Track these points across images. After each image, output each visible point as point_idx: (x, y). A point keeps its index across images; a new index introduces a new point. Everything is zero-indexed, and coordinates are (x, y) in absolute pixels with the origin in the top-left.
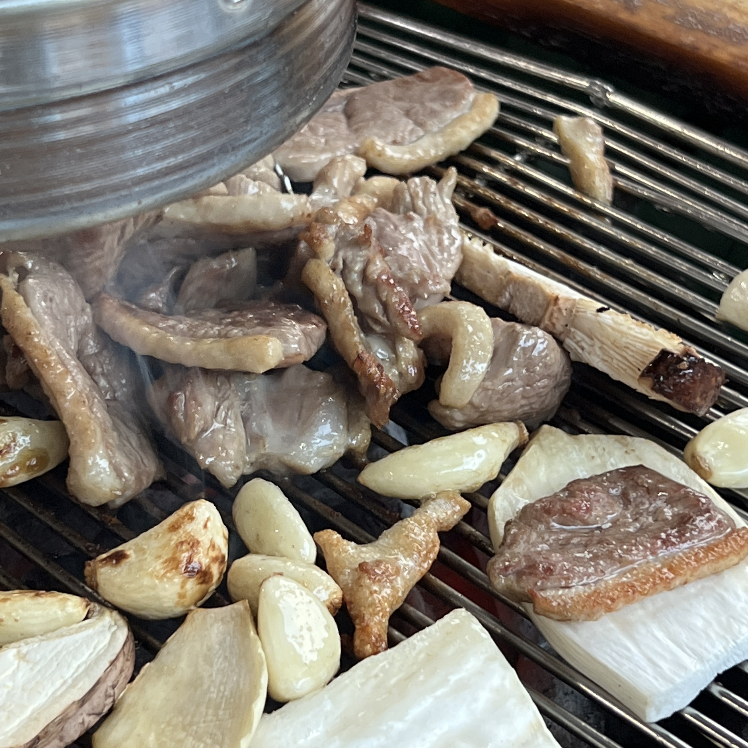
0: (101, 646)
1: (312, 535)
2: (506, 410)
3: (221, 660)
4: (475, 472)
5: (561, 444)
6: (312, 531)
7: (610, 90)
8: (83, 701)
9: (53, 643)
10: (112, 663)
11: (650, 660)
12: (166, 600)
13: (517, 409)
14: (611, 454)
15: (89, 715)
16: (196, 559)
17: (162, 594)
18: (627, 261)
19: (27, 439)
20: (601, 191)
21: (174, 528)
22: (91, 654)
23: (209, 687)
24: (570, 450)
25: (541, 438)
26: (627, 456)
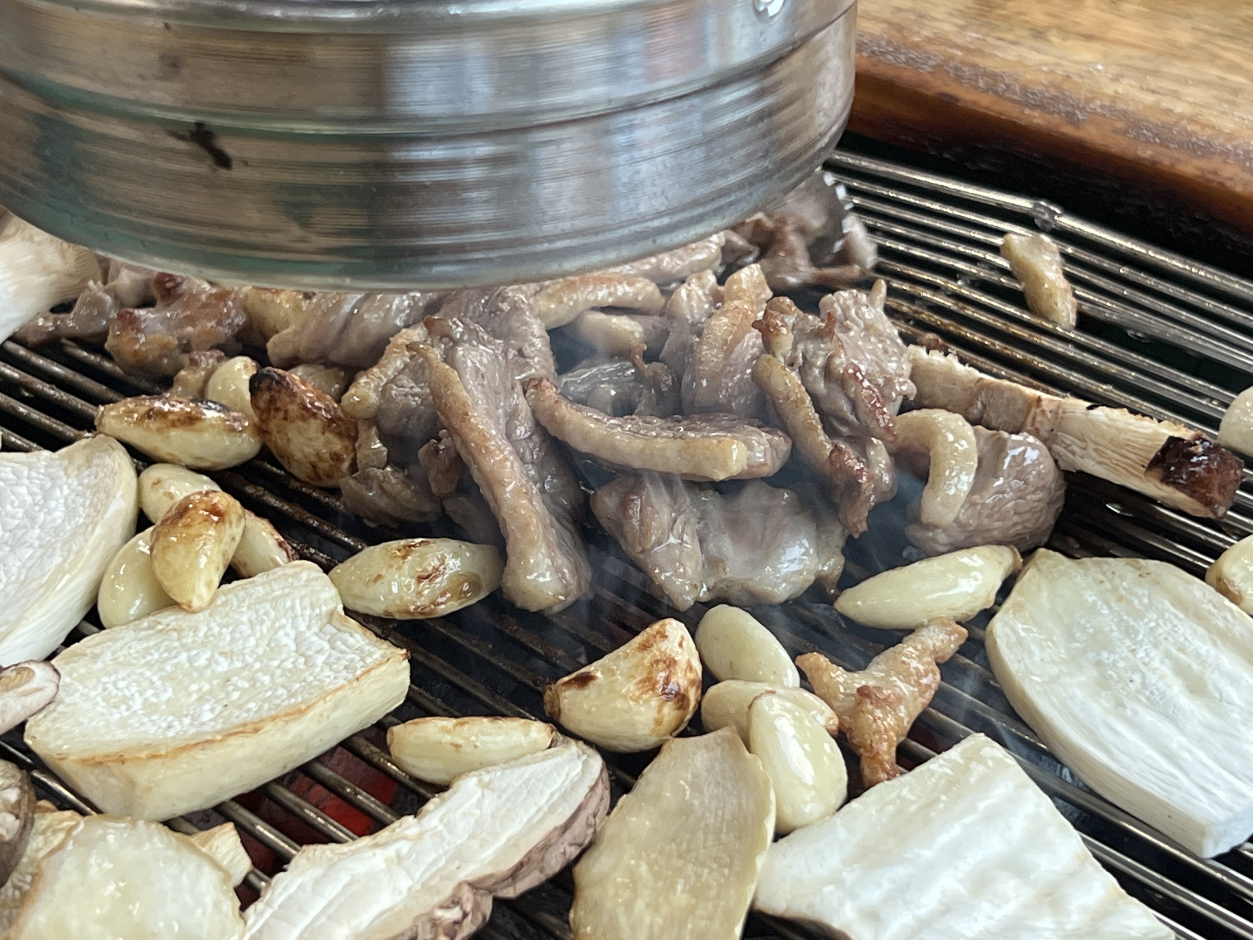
0: (573, 774)
1: (794, 660)
2: (996, 529)
3: (712, 786)
4: (972, 594)
5: (1061, 568)
6: (794, 654)
7: (1058, 211)
8: (566, 827)
9: (517, 772)
10: (592, 789)
11: (1203, 788)
12: (641, 726)
13: (1008, 529)
14: (1122, 578)
15: (571, 845)
16: (673, 679)
17: (638, 718)
18: (1104, 387)
19: (458, 562)
20: (1064, 314)
21: (645, 647)
22: (564, 782)
23: (704, 814)
24: (1073, 574)
25: (1038, 562)
26: (1142, 579)
